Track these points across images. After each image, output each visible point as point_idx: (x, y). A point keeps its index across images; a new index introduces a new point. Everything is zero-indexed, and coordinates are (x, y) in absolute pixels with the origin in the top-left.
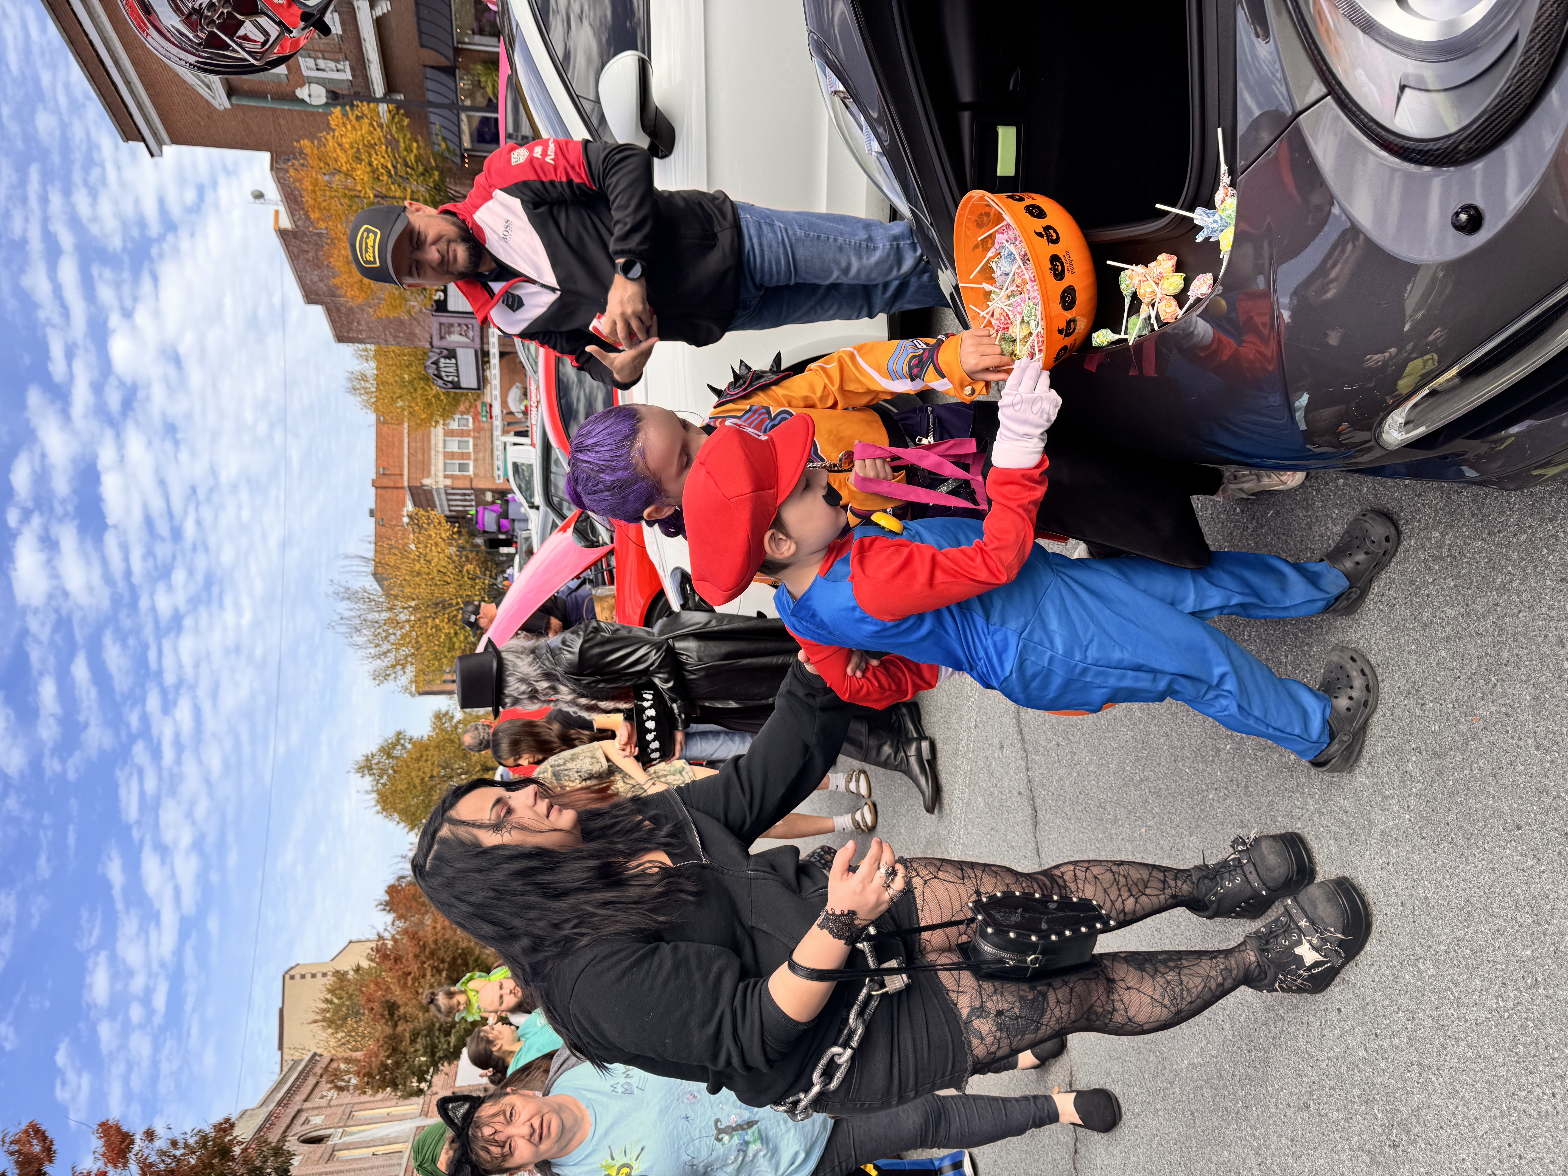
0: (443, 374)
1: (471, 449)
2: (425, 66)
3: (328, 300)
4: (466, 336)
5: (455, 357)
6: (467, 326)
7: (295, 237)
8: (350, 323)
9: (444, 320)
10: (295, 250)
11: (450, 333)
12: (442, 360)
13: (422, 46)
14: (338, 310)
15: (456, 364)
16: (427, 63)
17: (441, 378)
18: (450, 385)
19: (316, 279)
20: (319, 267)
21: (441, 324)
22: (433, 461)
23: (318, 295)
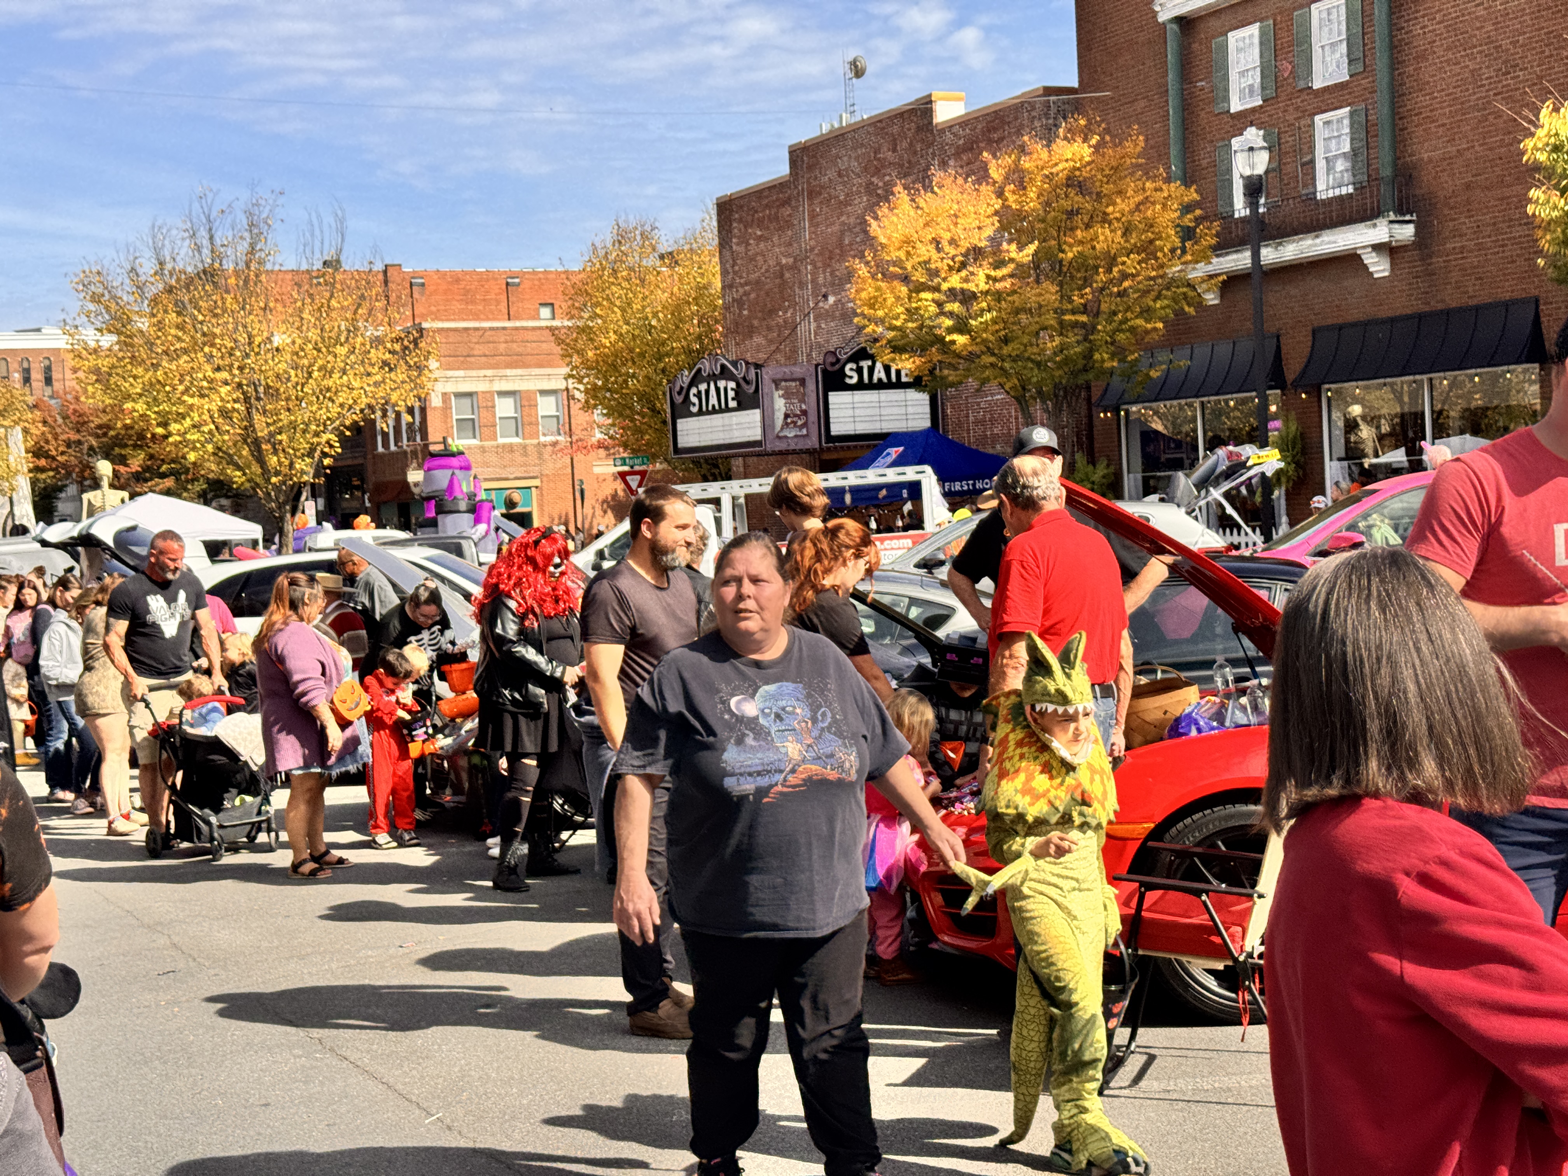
0: (703, 387)
1: (501, 441)
2: (1278, 337)
3: (802, 185)
4: (786, 425)
5: (741, 407)
6: (805, 425)
7: (919, 129)
8: (760, 224)
9: (811, 386)
10: (895, 129)
11: (787, 396)
12: (732, 385)
13: (1314, 332)
14: (786, 202)
15: (728, 410)
16: (1283, 340)
17: (693, 383)
18: (679, 399)
19: (842, 165)
20: (866, 169)
21: (803, 382)
22: (474, 373)
23: (810, 168)
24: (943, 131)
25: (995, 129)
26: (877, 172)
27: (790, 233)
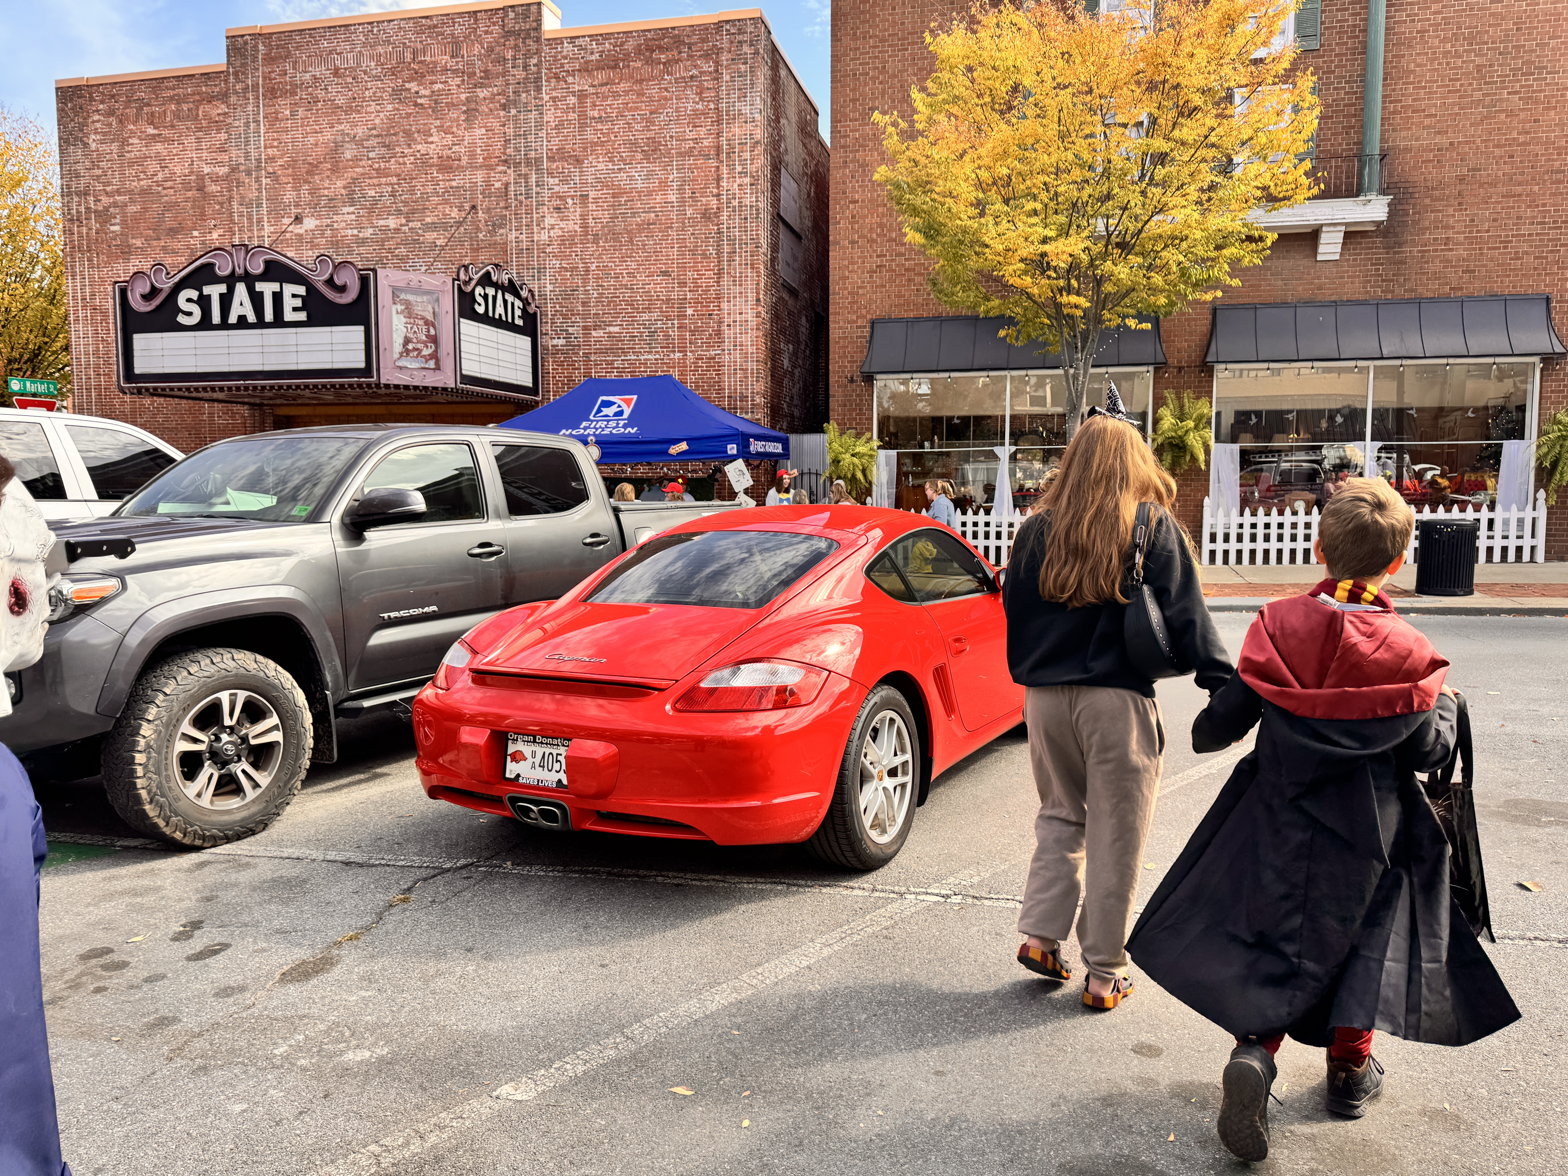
3: (254, 80)
4: (406, 352)
5: (321, 321)
6: (434, 355)
8: (154, 119)
9: (446, 305)
11: (408, 314)
12: (296, 289)
13: (1215, 310)
15: (279, 322)
17: (189, 283)
18: (145, 305)
21: (435, 298)
23: (272, 60)
24: (559, 41)
25: (661, 49)
26: (418, 76)
27: (223, 136)
